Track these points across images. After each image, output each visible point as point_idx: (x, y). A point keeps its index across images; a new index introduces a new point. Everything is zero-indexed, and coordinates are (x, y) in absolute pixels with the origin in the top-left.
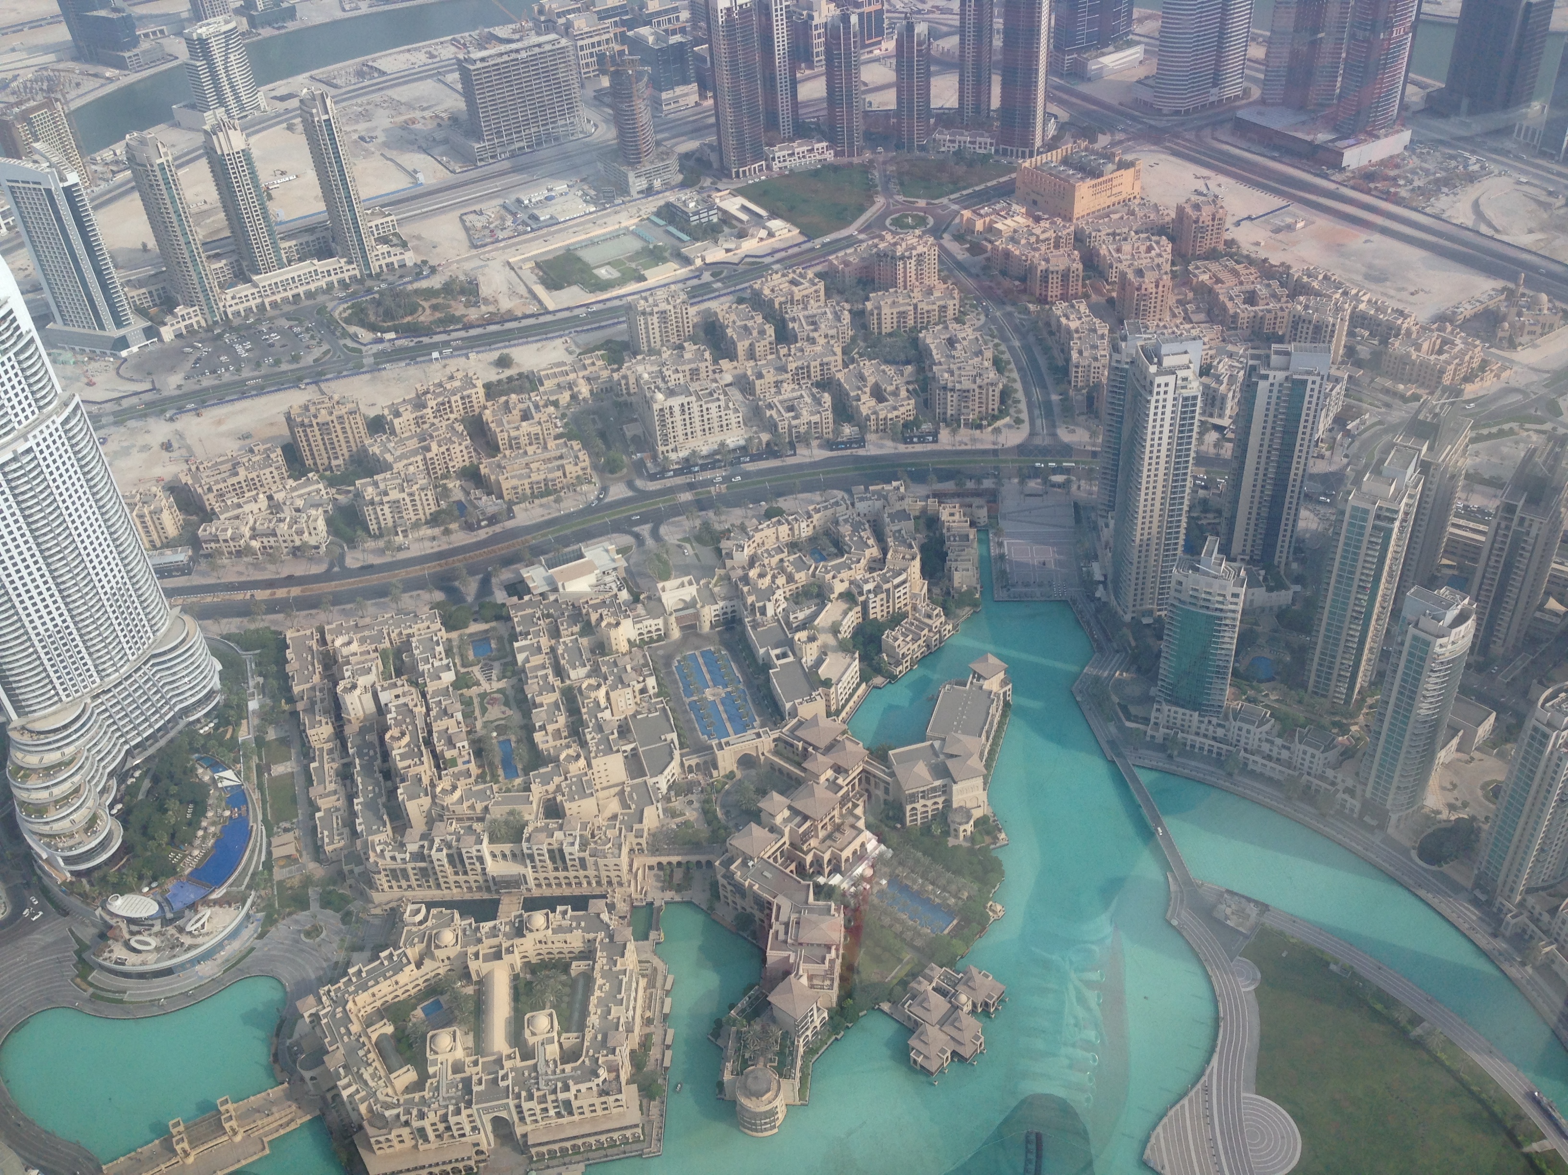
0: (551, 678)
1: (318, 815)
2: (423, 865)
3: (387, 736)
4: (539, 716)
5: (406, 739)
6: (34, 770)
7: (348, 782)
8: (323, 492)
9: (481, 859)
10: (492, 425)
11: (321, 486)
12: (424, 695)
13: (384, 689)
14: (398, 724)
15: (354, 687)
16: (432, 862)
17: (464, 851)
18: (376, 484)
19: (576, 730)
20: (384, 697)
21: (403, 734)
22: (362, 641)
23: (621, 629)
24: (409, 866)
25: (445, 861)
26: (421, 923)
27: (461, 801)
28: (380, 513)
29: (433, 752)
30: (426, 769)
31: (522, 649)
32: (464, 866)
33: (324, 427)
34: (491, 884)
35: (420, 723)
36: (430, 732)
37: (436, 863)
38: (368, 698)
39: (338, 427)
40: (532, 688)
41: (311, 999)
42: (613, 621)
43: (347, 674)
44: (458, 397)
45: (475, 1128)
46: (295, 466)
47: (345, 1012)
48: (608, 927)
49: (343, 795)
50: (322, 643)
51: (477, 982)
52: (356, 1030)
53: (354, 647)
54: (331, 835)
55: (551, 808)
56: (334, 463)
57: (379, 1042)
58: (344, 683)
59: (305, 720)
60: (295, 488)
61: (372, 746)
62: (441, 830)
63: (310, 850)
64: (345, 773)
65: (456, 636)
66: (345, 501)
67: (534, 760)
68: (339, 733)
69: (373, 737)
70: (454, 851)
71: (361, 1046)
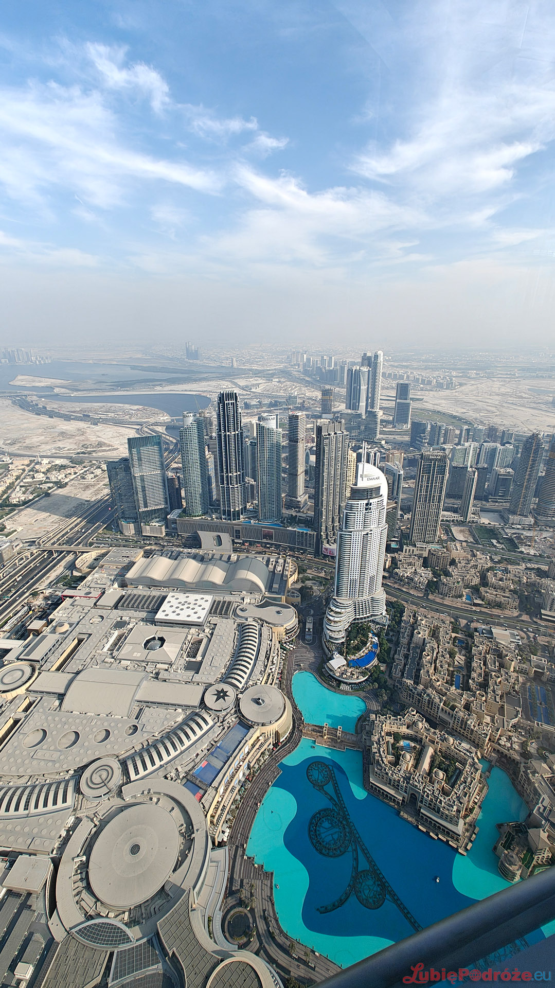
0: (482, 665)
1: (394, 663)
2: (420, 698)
3: (424, 653)
4: (474, 675)
5: (429, 657)
6: (333, 611)
7: (406, 659)
8: (430, 575)
9: (438, 708)
10: (489, 578)
11: (430, 573)
12: (438, 647)
13: (428, 639)
14: (428, 651)
15: (420, 633)
16: (423, 699)
17: (434, 702)
18: (446, 579)
19: (484, 686)
20: (427, 641)
21: (428, 655)
22: (426, 621)
23: (513, 663)
24: (416, 696)
25: (427, 701)
26: (414, 715)
27: (439, 686)
28: (444, 588)
29: (435, 666)
30: (432, 671)
31: (475, 650)
32: (432, 707)
33: (438, 558)
34: (438, 718)
35: (435, 655)
36: (436, 659)
37: (424, 700)
38: (422, 638)
39: (442, 559)
40: (474, 664)
41: (374, 716)
42: (511, 658)
43: (418, 629)
44: (481, 565)
45: (406, 792)
46: (425, 564)
47: (382, 726)
48: (474, 759)
49: (403, 662)
50: (414, 616)
51: (423, 746)
52: (383, 734)
53: (423, 622)
54: (396, 672)
55: (467, 707)
56: (436, 568)
57: (388, 742)
58: (416, 631)
59: (401, 635)
60: (423, 570)
61: (417, 653)
62: (430, 691)
63: (388, 672)
64: (406, 657)
65: (454, 635)
66: (435, 580)
67: (466, 688)
68: (409, 644)
69: (418, 651)
70: (431, 700)
71: (383, 740)
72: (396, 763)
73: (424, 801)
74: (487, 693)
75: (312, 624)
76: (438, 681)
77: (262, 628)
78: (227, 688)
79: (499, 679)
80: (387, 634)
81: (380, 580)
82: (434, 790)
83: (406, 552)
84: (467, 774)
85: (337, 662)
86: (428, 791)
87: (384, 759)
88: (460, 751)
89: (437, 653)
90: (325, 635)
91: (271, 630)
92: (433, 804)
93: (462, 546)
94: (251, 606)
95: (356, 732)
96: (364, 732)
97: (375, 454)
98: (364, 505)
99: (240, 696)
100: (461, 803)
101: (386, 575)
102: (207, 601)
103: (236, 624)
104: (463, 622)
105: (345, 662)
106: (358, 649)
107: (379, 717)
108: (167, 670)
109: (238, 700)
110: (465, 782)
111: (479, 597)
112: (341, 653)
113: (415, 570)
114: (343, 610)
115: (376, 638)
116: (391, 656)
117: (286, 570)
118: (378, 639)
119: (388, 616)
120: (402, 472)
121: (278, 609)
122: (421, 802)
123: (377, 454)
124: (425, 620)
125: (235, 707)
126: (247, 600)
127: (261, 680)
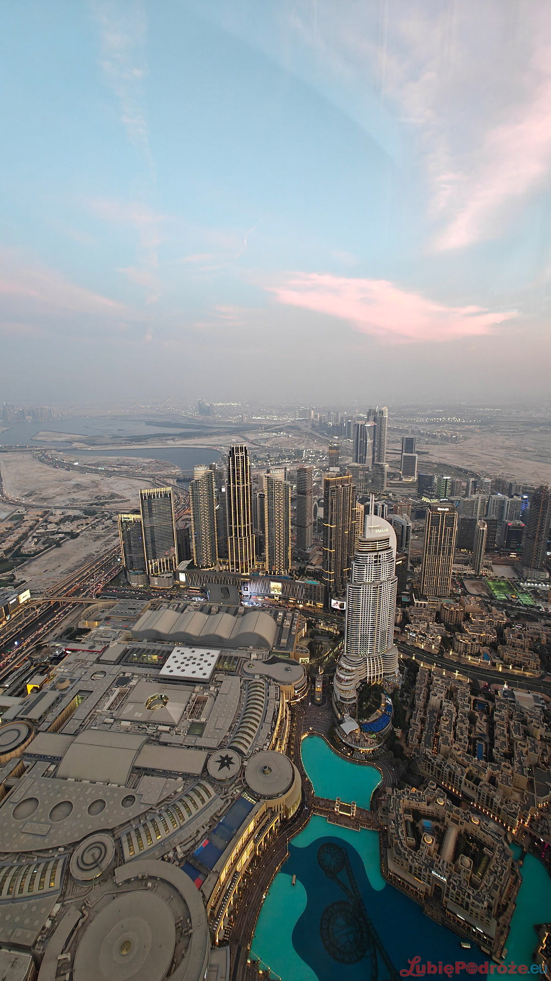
0: (505, 732)
1: (410, 729)
2: (440, 770)
3: (442, 717)
4: (497, 743)
5: (447, 723)
6: (343, 668)
7: (423, 724)
8: (444, 631)
9: (461, 782)
10: (506, 635)
11: (444, 629)
12: (457, 711)
13: (445, 701)
14: (446, 715)
15: (436, 695)
16: (443, 770)
17: (456, 774)
18: (462, 636)
19: (509, 756)
20: (444, 704)
21: (447, 720)
22: (442, 682)
23: (539, 730)
24: (435, 766)
25: (447, 774)
26: (434, 790)
27: (460, 756)
28: (460, 645)
29: (455, 733)
30: (451, 738)
31: (496, 715)
32: (454, 780)
33: (451, 613)
34: (461, 793)
35: (454, 721)
36: (456, 725)
37: (445, 772)
38: (439, 701)
39: (455, 614)
40: (497, 732)
41: (390, 789)
42: (537, 725)
43: (435, 690)
44: (497, 621)
45: (429, 883)
46: (438, 619)
47: (399, 802)
48: (503, 844)
49: (420, 728)
50: (430, 676)
51: (445, 826)
52: (401, 811)
53: (439, 682)
54: (412, 738)
55: (492, 780)
56: (450, 623)
57: (406, 822)
58: (432, 692)
59: (416, 696)
60: (435, 626)
61: (435, 718)
62: (450, 761)
63: (404, 738)
64: (423, 721)
65: (473, 698)
66: (450, 636)
67: (490, 758)
68: (425, 706)
69: (436, 715)
70: (452, 772)
71: (401, 818)
72: (417, 847)
73: (450, 894)
74: (512, 765)
75: (322, 682)
76: (459, 750)
77: (269, 686)
78: (231, 754)
79: (526, 749)
80: (402, 696)
81: (392, 637)
82: (460, 881)
83: (417, 606)
84: (497, 862)
85: (350, 726)
86: (454, 882)
87: (403, 841)
88: (488, 834)
89: (457, 718)
90: (336, 695)
91: (279, 688)
92: (460, 899)
93: (476, 600)
94: (259, 662)
95: (372, 808)
96: (380, 810)
97: (383, 506)
98: (373, 558)
99: (245, 763)
100: (492, 898)
101: (398, 629)
102: (213, 656)
103: (242, 681)
104: (483, 683)
105: (357, 726)
106: (371, 711)
107: (396, 791)
108: (168, 732)
109: (243, 768)
110: (496, 872)
111: (498, 656)
112: (353, 716)
113: (428, 625)
114: (354, 668)
115: (390, 700)
116: (407, 720)
117: (294, 624)
118: (392, 701)
119: (401, 675)
120: (410, 524)
121: (286, 665)
122: (447, 895)
123: (385, 506)
124: (441, 680)
125: (240, 776)
126: (254, 656)
127: (268, 744)
